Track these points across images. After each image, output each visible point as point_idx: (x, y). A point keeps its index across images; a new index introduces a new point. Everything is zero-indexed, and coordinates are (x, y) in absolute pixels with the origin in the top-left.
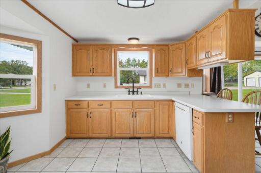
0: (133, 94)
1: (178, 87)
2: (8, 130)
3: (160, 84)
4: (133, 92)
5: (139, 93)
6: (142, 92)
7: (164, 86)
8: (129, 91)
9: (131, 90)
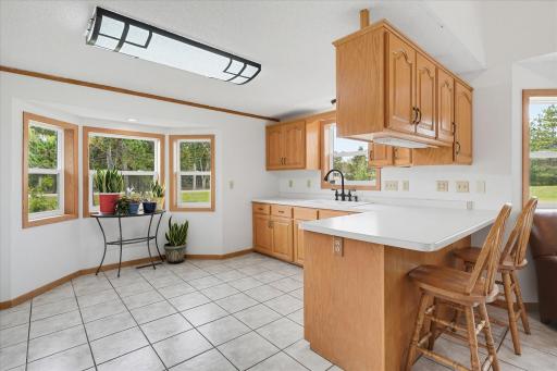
0: (343, 199)
1: (439, 188)
2: (187, 223)
3: (397, 182)
4: (343, 196)
5: (353, 198)
6: (356, 198)
7: (406, 186)
8: (337, 195)
9: (340, 192)
